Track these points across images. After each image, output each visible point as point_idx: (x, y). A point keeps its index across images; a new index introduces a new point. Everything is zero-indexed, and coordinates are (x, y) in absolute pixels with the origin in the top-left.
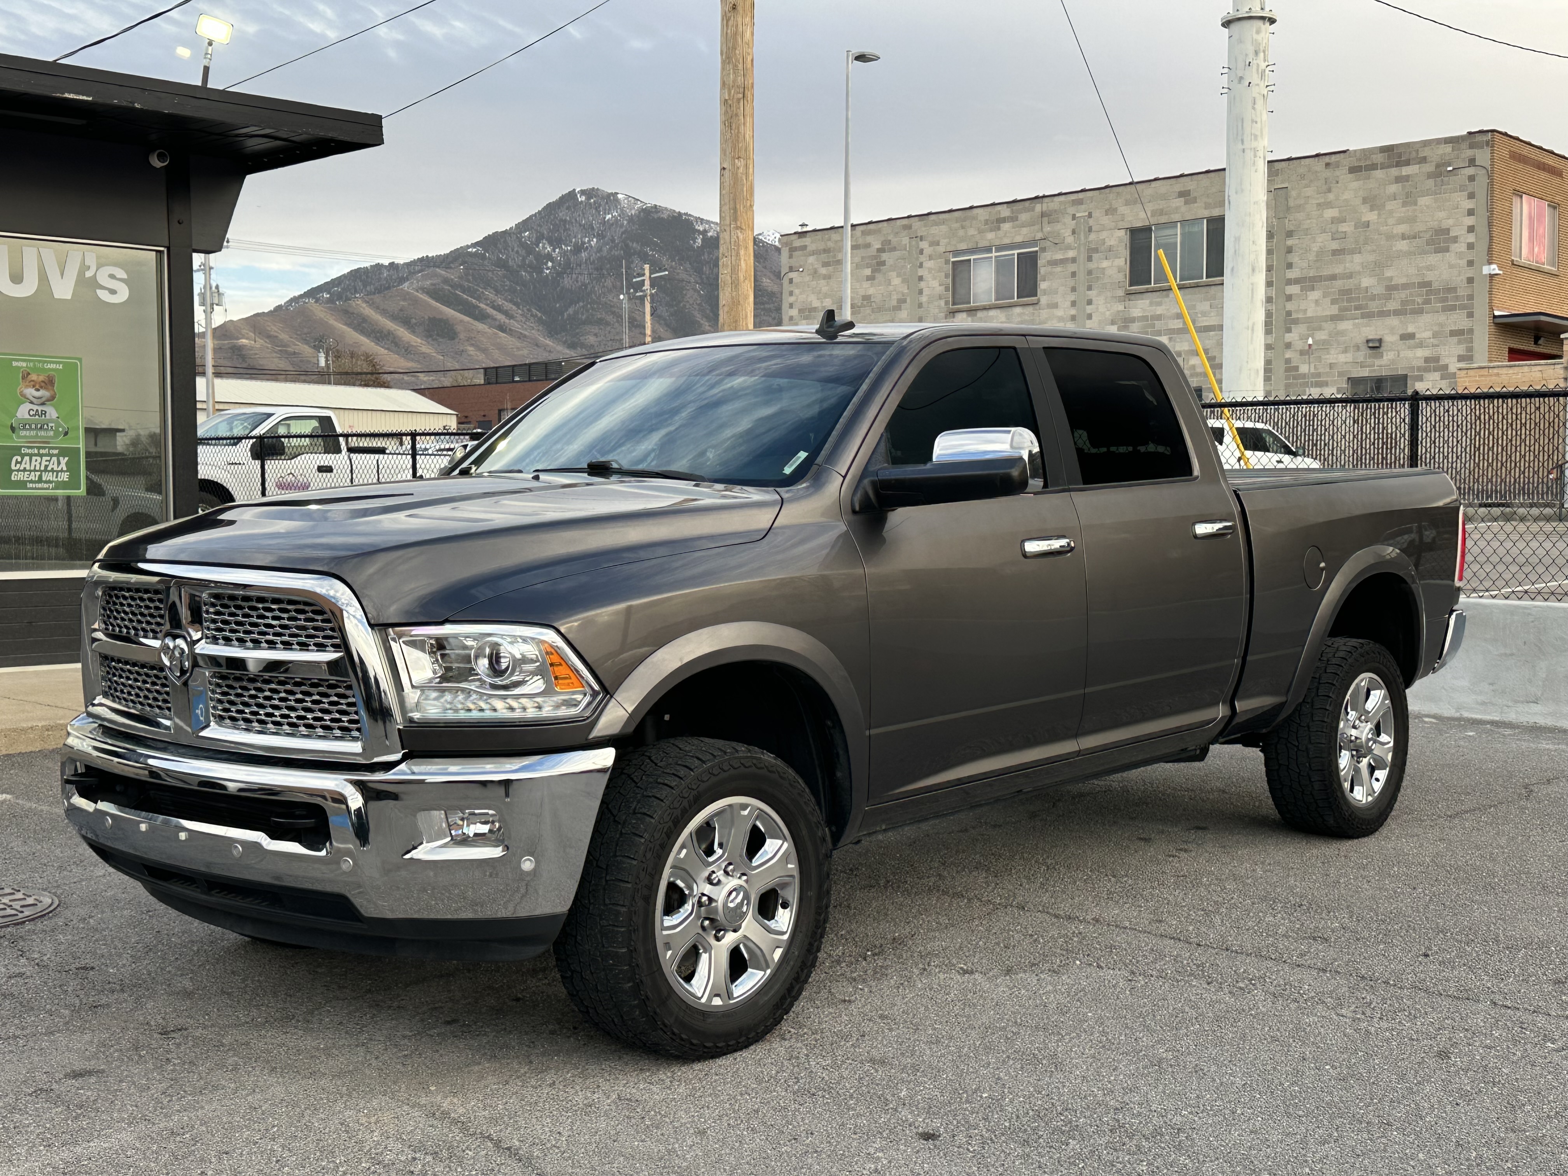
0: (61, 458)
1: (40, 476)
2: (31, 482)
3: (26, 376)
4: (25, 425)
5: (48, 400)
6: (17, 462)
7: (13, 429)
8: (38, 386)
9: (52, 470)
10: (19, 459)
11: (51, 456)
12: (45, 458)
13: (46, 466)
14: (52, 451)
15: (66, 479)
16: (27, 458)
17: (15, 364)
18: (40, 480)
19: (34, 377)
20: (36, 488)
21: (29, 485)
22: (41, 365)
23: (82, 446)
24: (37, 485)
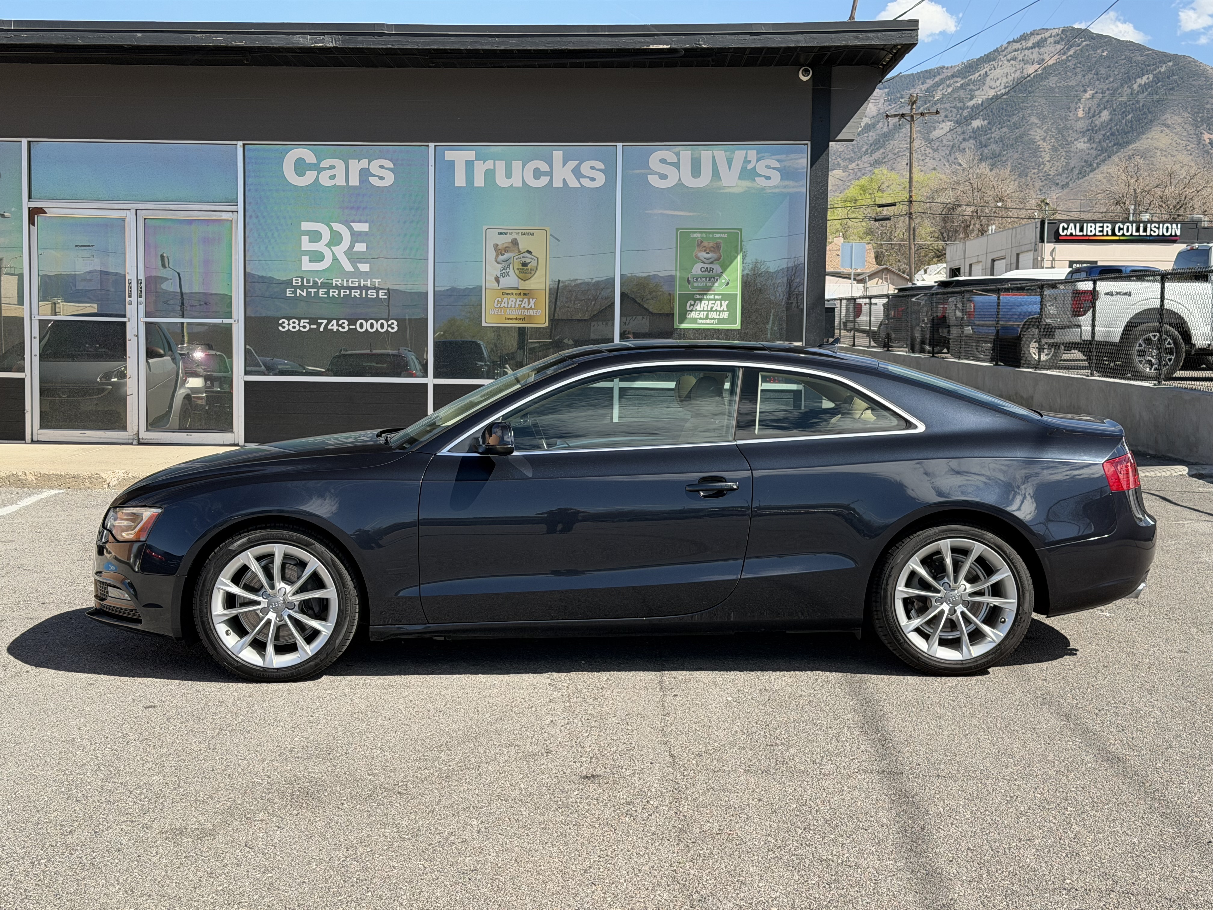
0: (723, 302)
1: (707, 315)
2: (701, 319)
3: (700, 244)
4: (697, 278)
5: (715, 260)
6: (691, 305)
7: (689, 281)
8: (708, 250)
9: (716, 311)
10: (693, 302)
11: (716, 300)
12: (711, 302)
13: (712, 308)
14: (716, 297)
15: (726, 317)
16: (697, 302)
17: (692, 235)
18: (707, 318)
19: (705, 244)
20: (703, 324)
21: (699, 321)
22: (711, 236)
23: (739, 293)
24: (704, 321)
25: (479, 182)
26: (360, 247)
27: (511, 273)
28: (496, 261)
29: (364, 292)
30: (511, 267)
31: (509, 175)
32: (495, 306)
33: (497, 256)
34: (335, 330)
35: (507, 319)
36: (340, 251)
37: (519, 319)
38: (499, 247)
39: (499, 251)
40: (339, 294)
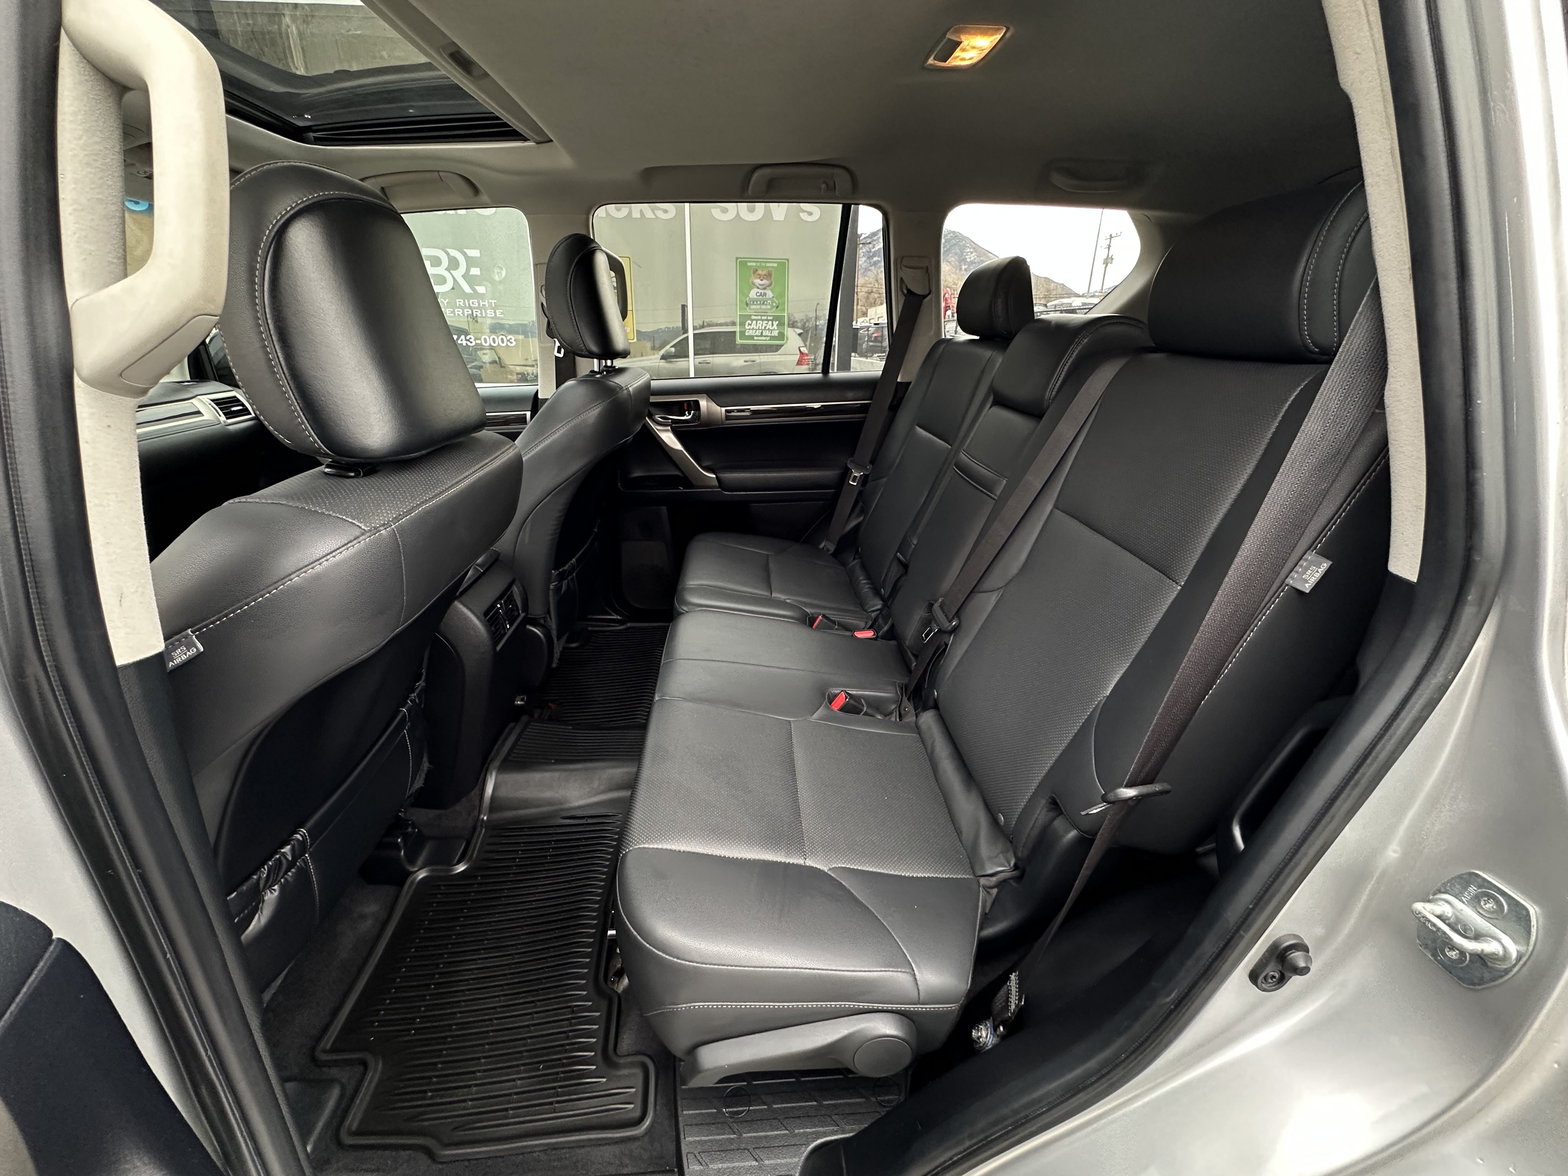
0: (774, 322)
1: (762, 333)
2: (757, 336)
3: (755, 272)
4: (754, 301)
5: (768, 286)
6: (749, 324)
7: (747, 304)
8: (761, 277)
9: (769, 329)
11: (768, 320)
12: (765, 322)
13: (765, 327)
14: (769, 318)
15: (776, 335)
16: (754, 322)
17: (749, 264)
18: (762, 335)
19: (760, 272)
21: (755, 338)
22: (764, 264)
23: (786, 314)
24: (760, 338)
26: (475, 271)
29: (483, 311)
34: (464, 344)
36: (458, 274)
40: (463, 313)
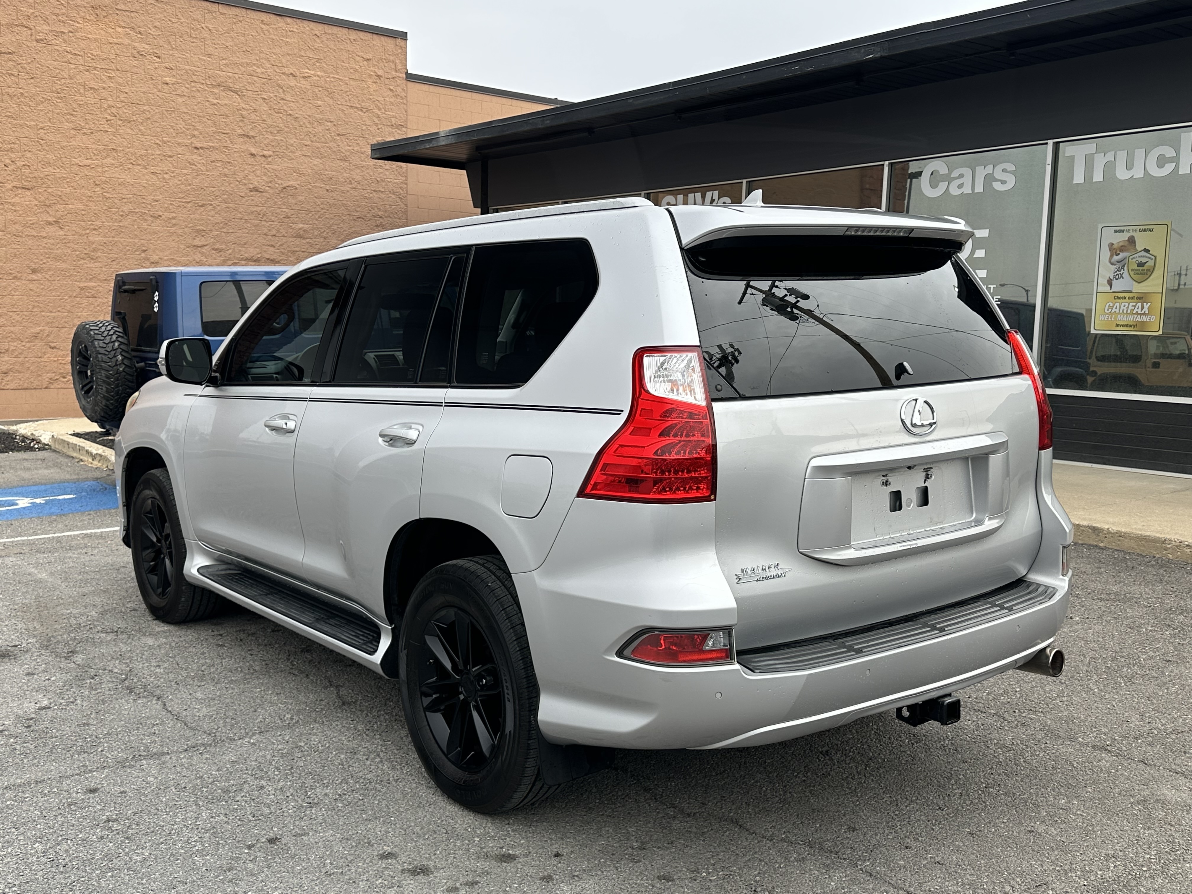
25: (1098, 177)
26: (980, 253)
27: (1126, 274)
28: (1110, 262)
30: (1126, 268)
31: (1129, 167)
32: (1106, 311)
33: (1112, 256)
35: (1117, 325)
37: (1131, 326)
38: (1115, 246)
39: (1114, 250)
